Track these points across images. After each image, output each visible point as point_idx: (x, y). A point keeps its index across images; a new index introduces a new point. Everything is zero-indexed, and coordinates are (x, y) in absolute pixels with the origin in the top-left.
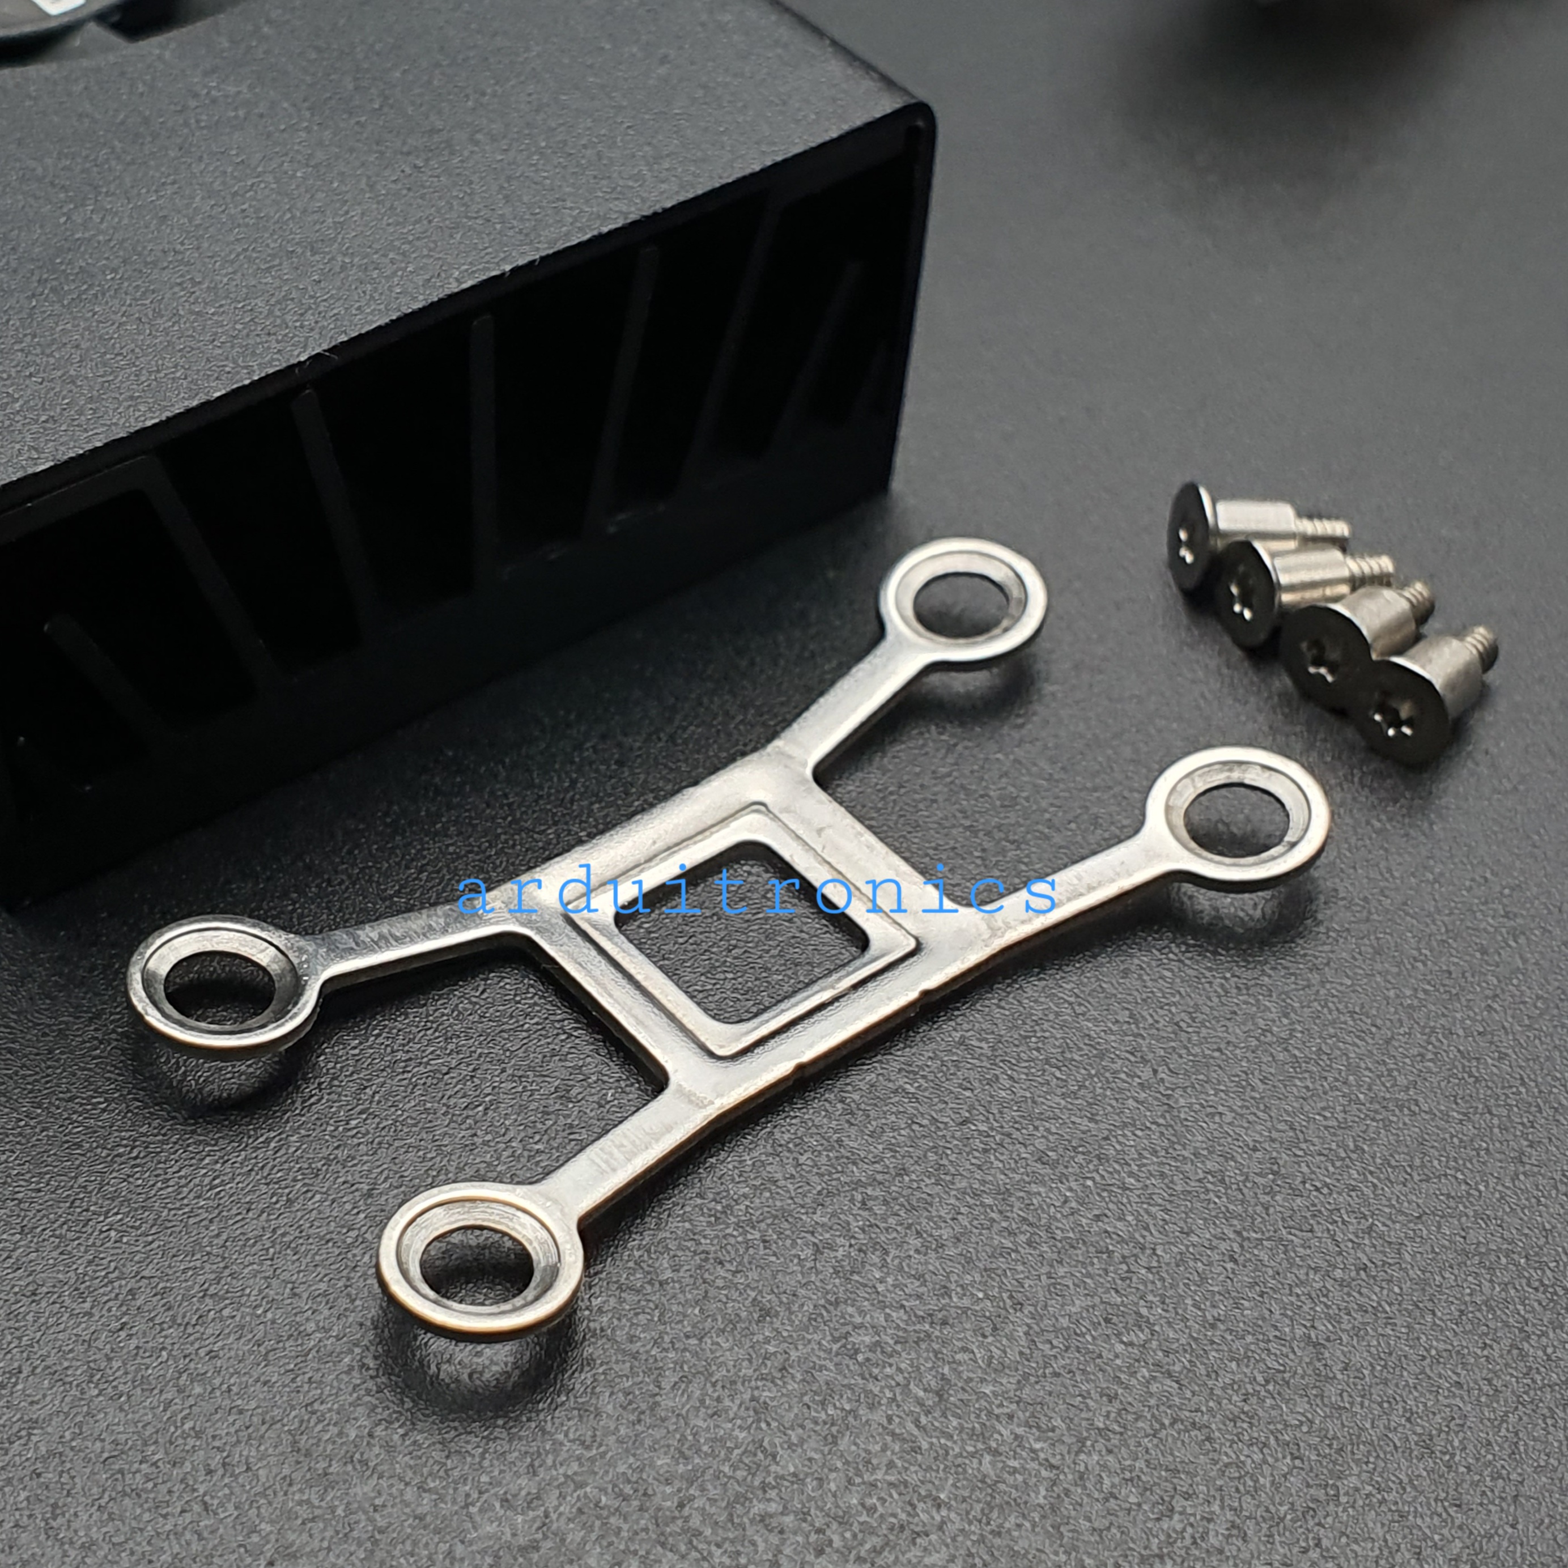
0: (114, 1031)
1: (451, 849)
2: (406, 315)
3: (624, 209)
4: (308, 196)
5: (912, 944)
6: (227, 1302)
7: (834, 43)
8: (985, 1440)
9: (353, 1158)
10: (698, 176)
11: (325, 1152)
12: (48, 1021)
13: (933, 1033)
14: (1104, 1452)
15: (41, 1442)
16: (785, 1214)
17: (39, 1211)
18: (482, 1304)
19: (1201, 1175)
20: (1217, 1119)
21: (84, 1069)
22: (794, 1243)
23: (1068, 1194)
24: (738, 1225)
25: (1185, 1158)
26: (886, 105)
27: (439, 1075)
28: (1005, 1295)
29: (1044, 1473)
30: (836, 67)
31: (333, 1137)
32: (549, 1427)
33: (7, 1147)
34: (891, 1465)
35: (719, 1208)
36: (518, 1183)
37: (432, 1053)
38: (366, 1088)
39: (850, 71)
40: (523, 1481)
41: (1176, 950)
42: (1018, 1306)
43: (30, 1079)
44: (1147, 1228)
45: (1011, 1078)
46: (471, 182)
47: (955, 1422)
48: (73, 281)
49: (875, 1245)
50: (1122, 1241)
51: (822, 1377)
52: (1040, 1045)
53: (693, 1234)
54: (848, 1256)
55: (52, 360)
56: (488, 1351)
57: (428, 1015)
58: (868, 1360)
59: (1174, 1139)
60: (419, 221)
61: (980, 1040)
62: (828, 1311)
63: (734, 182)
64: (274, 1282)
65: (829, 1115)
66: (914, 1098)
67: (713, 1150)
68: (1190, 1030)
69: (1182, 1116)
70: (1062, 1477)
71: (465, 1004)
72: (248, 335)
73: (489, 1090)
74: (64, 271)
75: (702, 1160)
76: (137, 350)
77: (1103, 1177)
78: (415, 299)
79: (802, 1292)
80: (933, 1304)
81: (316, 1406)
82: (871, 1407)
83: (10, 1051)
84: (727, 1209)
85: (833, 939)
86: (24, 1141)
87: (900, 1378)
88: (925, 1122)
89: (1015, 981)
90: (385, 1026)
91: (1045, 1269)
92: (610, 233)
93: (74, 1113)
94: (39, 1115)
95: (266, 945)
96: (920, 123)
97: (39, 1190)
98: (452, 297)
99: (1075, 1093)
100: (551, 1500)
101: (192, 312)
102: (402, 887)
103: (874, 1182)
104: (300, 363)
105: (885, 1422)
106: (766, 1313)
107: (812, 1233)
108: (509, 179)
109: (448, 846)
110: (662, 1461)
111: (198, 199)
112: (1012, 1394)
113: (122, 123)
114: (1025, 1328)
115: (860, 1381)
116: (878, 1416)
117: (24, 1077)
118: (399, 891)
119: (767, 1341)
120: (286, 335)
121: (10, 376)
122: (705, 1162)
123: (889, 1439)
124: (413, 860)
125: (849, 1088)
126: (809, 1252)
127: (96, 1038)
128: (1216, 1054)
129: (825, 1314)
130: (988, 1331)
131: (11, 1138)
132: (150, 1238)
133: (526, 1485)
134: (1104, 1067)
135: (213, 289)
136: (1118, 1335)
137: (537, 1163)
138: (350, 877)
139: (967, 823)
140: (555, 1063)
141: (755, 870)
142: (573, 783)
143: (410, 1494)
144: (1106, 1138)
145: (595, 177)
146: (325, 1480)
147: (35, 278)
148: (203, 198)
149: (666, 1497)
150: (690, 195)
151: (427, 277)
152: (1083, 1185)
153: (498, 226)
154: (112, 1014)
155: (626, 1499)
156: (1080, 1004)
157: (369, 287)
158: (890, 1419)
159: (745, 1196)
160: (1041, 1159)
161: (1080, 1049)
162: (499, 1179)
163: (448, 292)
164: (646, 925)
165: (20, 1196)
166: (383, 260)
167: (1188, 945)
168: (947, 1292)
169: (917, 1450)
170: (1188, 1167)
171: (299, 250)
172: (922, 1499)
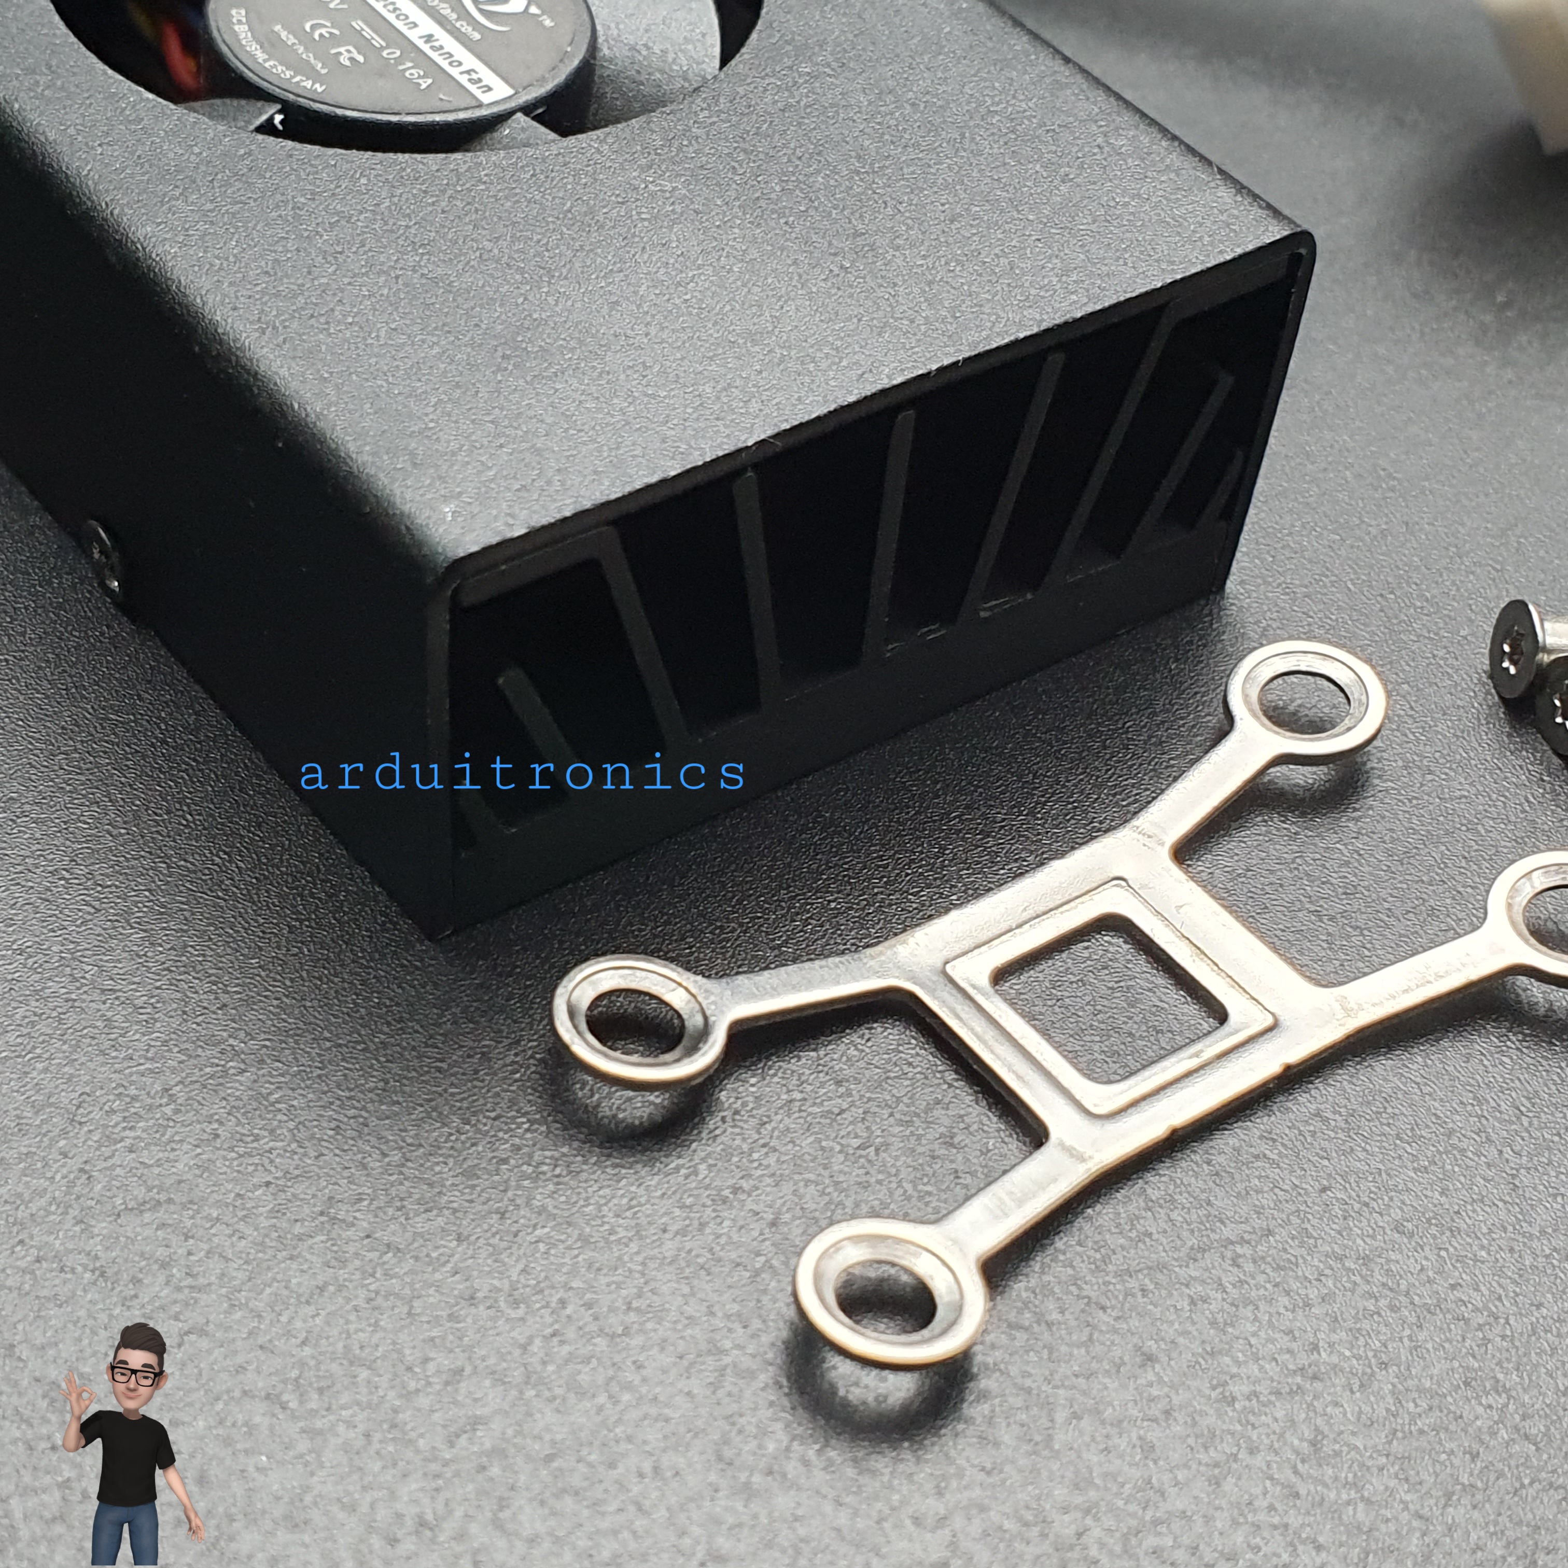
0: (532, 1057)
1: (833, 905)
2: (842, 407)
3: (1038, 317)
4: (746, 290)
5: (1269, 1021)
6: (650, 1315)
7: (1221, 171)
8: (1359, 1490)
9: (757, 1189)
10: (1104, 289)
11: (731, 1182)
12: (471, 1044)
13: (1290, 1104)
14: (1469, 1507)
15: (486, 1438)
16: (1161, 1267)
17: (473, 1220)
18: (883, 1332)
19: (1548, 1252)
20: (1559, 1199)
21: (508, 1091)
22: (1170, 1295)
23: (1424, 1262)
24: (1116, 1275)
25: (1531, 1235)
26: (1275, 232)
27: (833, 1116)
28: (1370, 1354)
29: (1415, 1523)
30: (1225, 194)
31: (738, 1167)
32: (953, 1453)
33: (441, 1159)
34: (1271, 1508)
35: (1098, 1256)
36: (910, 1221)
37: (825, 1094)
38: (765, 1123)
39: (1239, 198)
40: (931, 1501)
41: (1514, 1039)
42: (1384, 1365)
43: (458, 1097)
44: (1499, 1298)
45: (1365, 1150)
46: (895, 285)
47: (1330, 1472)
48: (535, 359)
49: (1248, 1302)
50: (1476, 1310)
51: (1204, 1422)
52: (1391, 1121)
53: (1075, 1280)
54: (1222, 1310)
55: (520, 433)
56: (892, 1378)
57: (819, 1058)
58: (1245, 1408)
59: (1520, 1217)
60: (849, 319)
61: (1334, 1113)
62: (1206, 1361)
63: (1137, 297)
64: (692, 1301)
65: (1196, 1175)
66: (1275, 1164)
67: (1089, 1203)
68: (1530, 1114)
69: (1527, 1195)
70: (1431, 1528)
71: (852, 1052)
72: (698, 419)
73: (879, 1133)
74: (526, 349)
75: (1079, 1210)
76: (598, 428)
77: (1455, 1249)
78: (850, 393)
79: (1181, 1340)
80: (1303, 1359)
81: (736, 1418)
82: (1252, 1451)
83: (439, 1070)
84: (1106, 1260)
85: (1191, 1010)
86: (455, 1154)
87: (1276, 1427)
88: (1285, 1187)
89: (1364, 1060)
90: (780, 1067)
91: (1407, 1332)
92: (1026, 338)
93: (500, 1130)
94: (468, 1131)
95: (674, 985)
96: (1303, 251)
97: (471, 1201)
98: (884, 392)
99: (1425, 1168)
100: (958, 1522)
101: (646, 395)
102: (789, 938)
103: (1243, 1241)
104: (747, 447)
105: (1265, 1468)
106: (1149, 1359)
107: (1187, 1286)
108: (930, 283)
109: (830, 901)
110: (1060, 1492)
111: (644, 287)
112: (1380, 1447)
113: (569, 211)
114: (1390, 1387)
115: (1239, 1428)
116: (1258, 1461)
117: (453, 1095)
118: (786, 942)
119: (1151, 1385)
120: (732, 421)
121: (482, 446)
122: (1082, 1213)
123: (1268, 1483)
124: (798, 914)
125: (1213, 1151)
126: (1185, 1304)
127: (517, 1062)
128: (1556, 1139)
129: (1203, 1362)
130: (1356, 1387)
131: (444, 1151)
132: (576, 1252)
133: (933, 1506)
134: (1451, 1145)
135: (663, 372)
136: (1478, 1398)
137: (927, 1204)
138: (741, 925)
139: (1313, 908)
140: (938, 1112)
141: (1115, 940)
142: (943, 849)
143: (828, 1508)
144: (1458, 1213)
145: (1009, 285)
146: (747, 1491)
147: (500, 353)
148: (648, 287)
149: (1065, 1525)
150: (1098, 307)
151: (860, 372)
152: (1439, 1256)
153: (923, 327)
154: (530, 1041)
155: (1026, 1524)
156: (1426, 1084)
157: (807, 379)
158: (1269, 1466)
159: (1123, 1248)
160: (1398, 1228)
161: (1427, 1126)
162: (892, 1216)
163: (879, 387)
164: (1016, 987)
165: (455, 1205)
166: (818, 354)
167: (1525, 1035)
168: (1315, 1348)
169: (1297, 1495)
170: (1535, 1244)
171: (741, 341)
172: (1303, 1542)
